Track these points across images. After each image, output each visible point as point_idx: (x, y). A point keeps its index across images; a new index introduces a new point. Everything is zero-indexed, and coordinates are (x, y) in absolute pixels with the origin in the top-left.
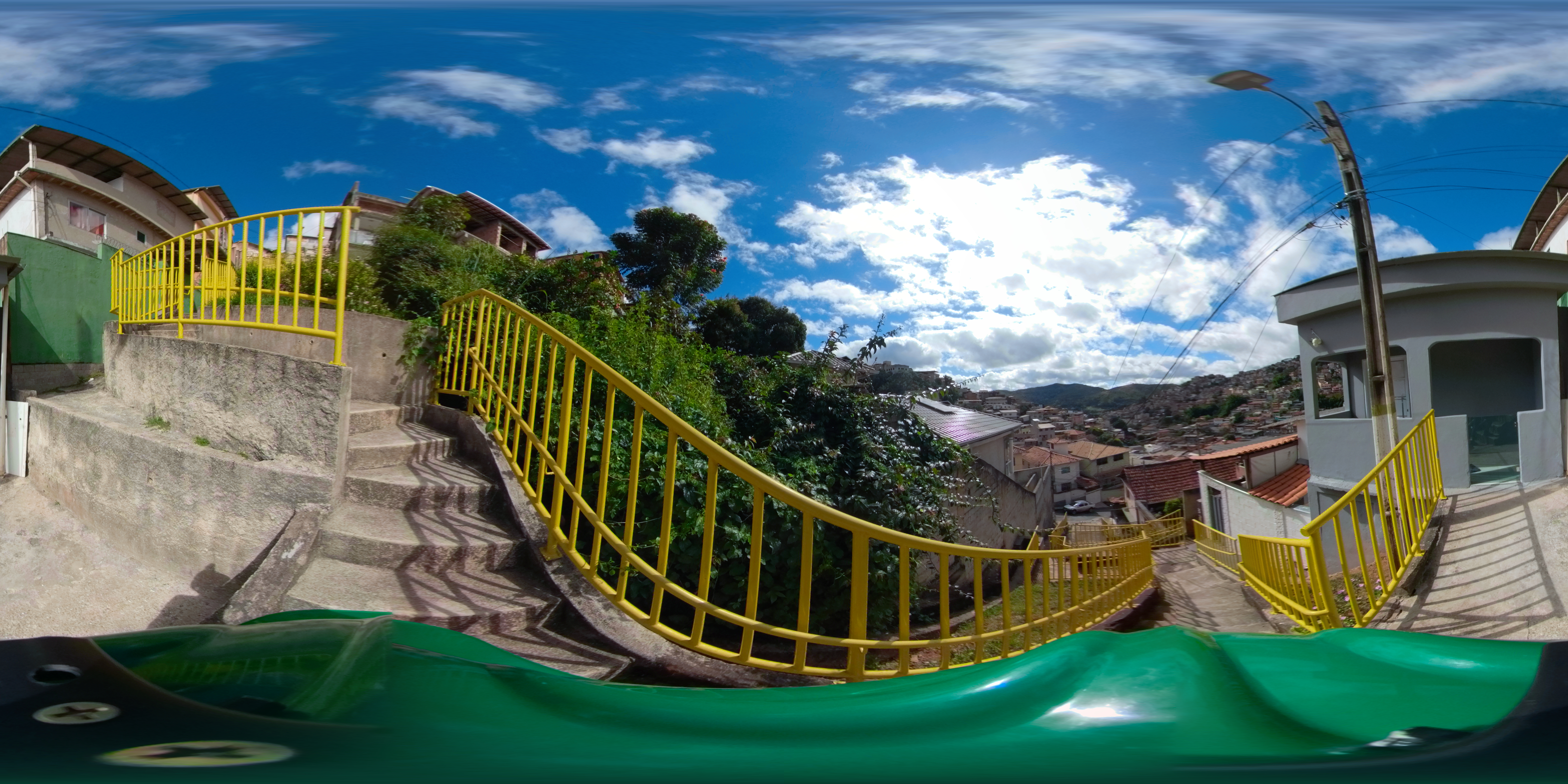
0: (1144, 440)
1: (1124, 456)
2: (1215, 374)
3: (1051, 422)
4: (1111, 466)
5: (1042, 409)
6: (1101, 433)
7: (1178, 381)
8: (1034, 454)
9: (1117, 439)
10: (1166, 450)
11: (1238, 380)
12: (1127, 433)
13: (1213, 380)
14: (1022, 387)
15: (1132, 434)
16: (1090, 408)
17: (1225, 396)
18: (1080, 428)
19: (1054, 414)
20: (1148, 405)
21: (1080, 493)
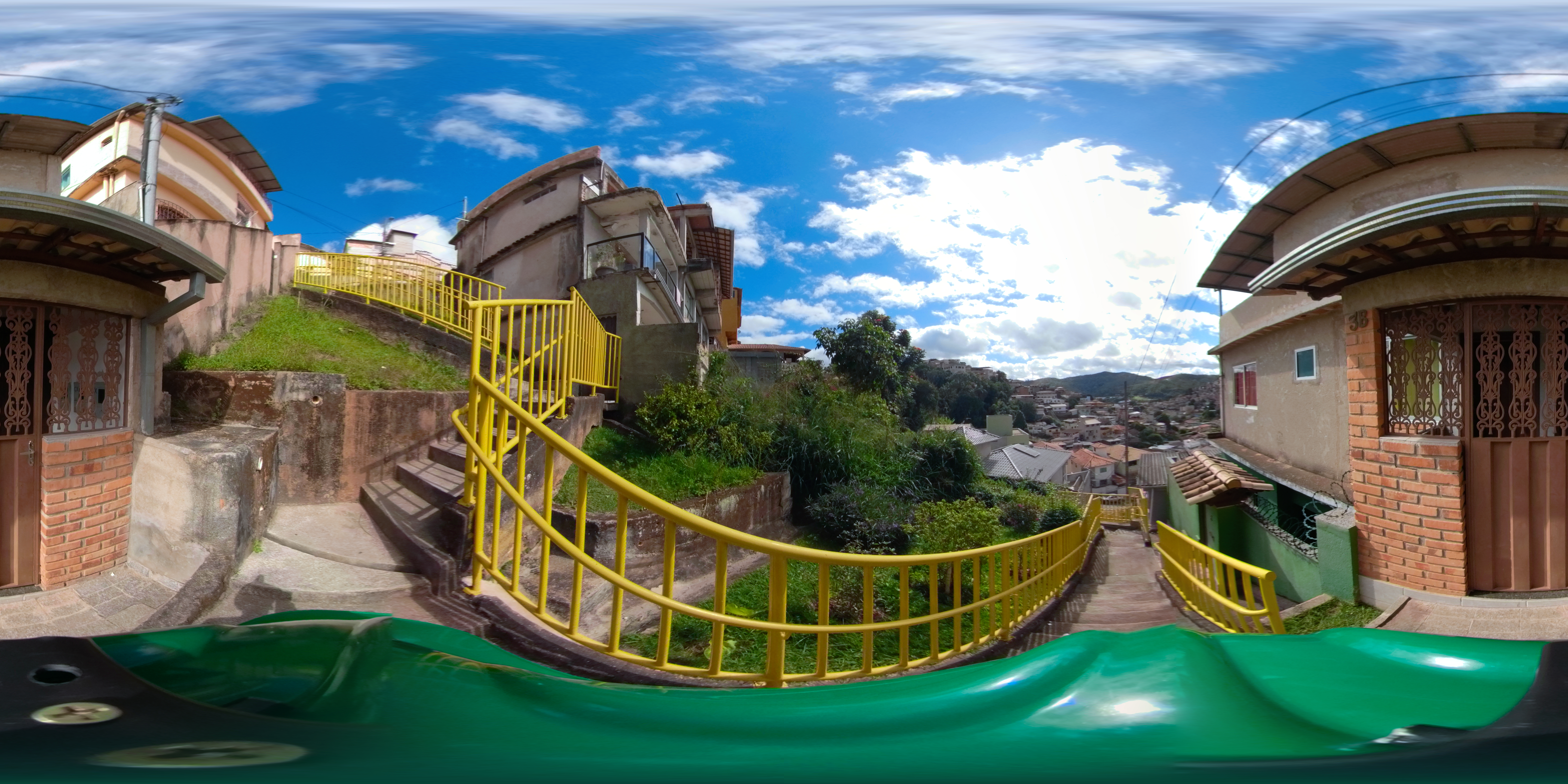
14: (1070, 375)
19: (1102, 407)
21: (1113, 488)
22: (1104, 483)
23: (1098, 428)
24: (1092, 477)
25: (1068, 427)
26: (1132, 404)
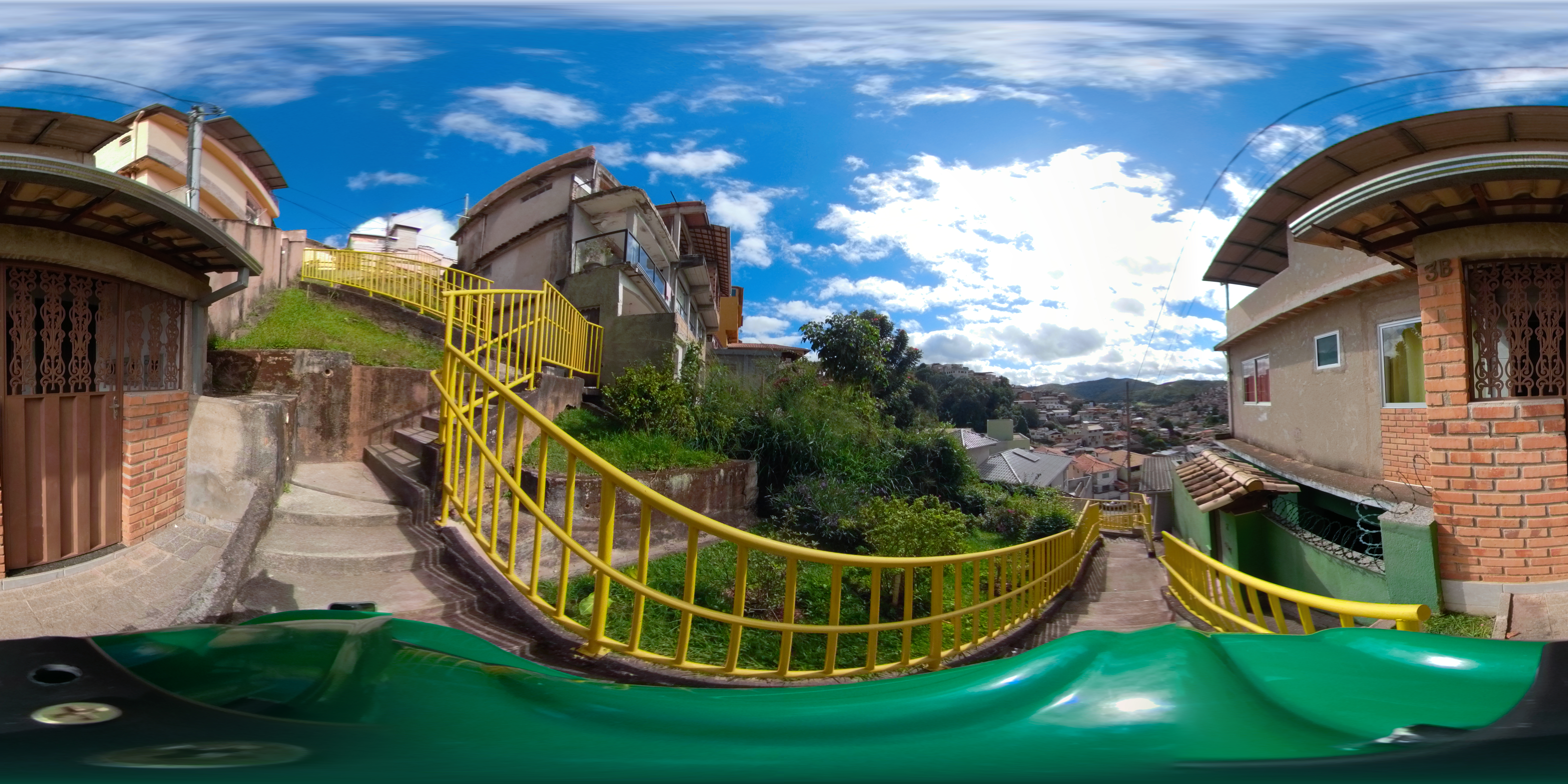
0: (1188, 440)
5: (1092, 408)
14: (1073, 381)
21: (1116, 493)
22: (1106, 489)
23: (1101, 434)
24: (1094, 483)
25: (1071, 432)
26: (1134, 410)
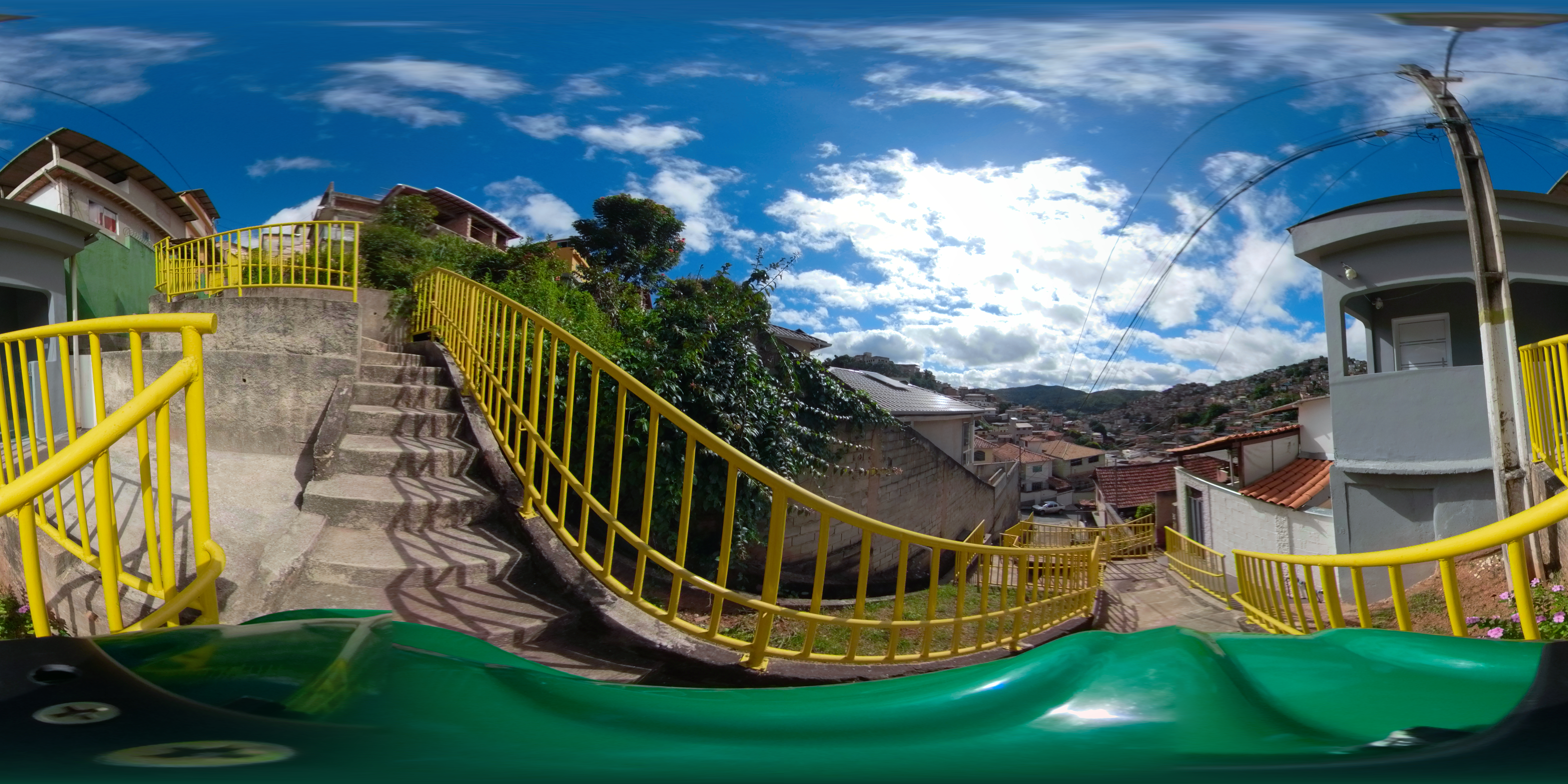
0: (1123, 445)
1: (1100, 458)
2: (1197, 382)
3: (1030, 422)
4: (1087, 467)
5: (1021, 409)
6: (1080, 435)
7: (1159, 388)
8: (1007, 451)
9: (1096, 443)
10: (1144, 456)
11: (1220, 389)
12: (1105, 437)
13: (1195, 388)
14: (1004, 386)
15: (1110, 438)
16: (1071, 411)
17: (1205, 405)
18: (1059, 429)
19: (1034, 414)
20: (1128, 410)
